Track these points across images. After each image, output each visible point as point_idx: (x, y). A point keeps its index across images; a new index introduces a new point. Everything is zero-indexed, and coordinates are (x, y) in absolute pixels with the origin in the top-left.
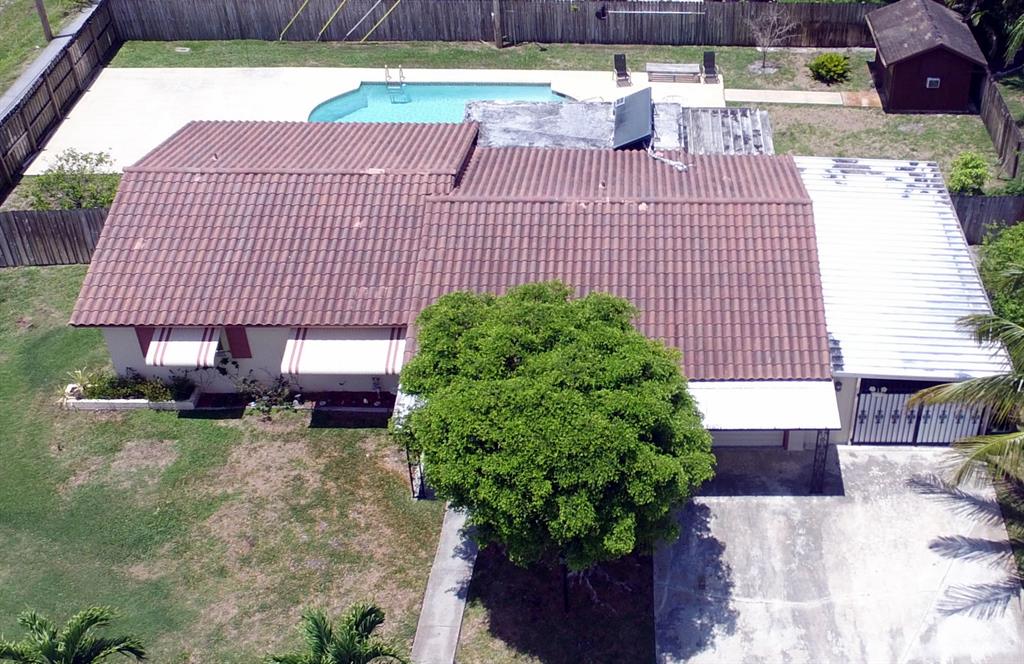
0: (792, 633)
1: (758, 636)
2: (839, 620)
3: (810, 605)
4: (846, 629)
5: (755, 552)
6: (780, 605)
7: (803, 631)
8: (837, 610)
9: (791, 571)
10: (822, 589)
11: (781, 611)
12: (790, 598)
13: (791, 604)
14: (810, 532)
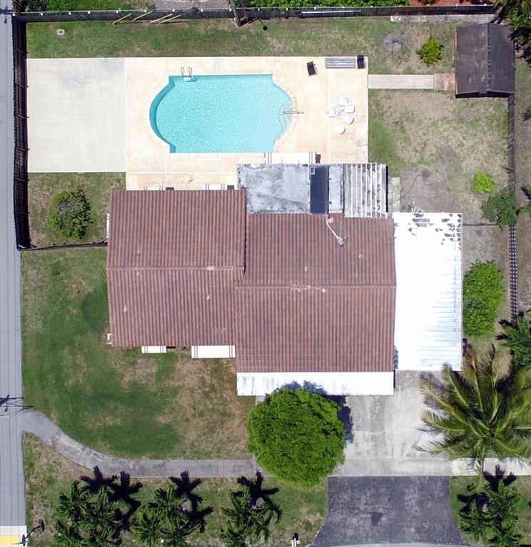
0: (371, 444)
1: (360, 445)
2: (386, 439)
3: (378, 434)
4: (388, 442)
5: (362, 412)
6: (367, 433)
7: (374, 443)
8: (387, 435)
9: (373, 420)
10: (382, 428)
11: (368, 436)
12: (371, 431)
13: (371, 433)
14: (381, 404)
